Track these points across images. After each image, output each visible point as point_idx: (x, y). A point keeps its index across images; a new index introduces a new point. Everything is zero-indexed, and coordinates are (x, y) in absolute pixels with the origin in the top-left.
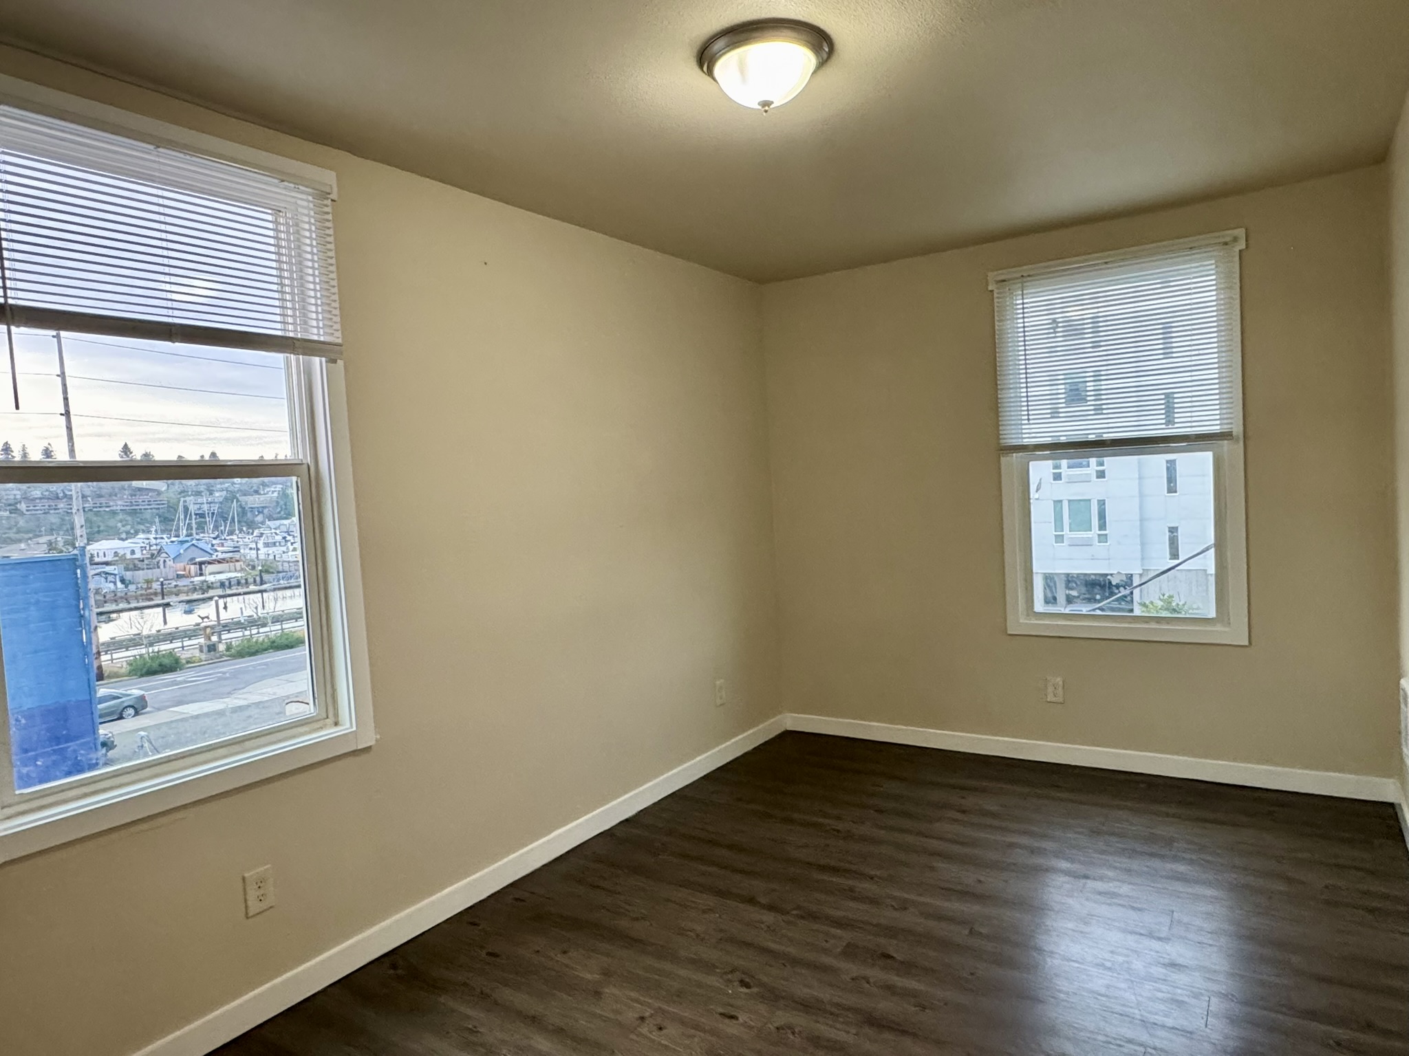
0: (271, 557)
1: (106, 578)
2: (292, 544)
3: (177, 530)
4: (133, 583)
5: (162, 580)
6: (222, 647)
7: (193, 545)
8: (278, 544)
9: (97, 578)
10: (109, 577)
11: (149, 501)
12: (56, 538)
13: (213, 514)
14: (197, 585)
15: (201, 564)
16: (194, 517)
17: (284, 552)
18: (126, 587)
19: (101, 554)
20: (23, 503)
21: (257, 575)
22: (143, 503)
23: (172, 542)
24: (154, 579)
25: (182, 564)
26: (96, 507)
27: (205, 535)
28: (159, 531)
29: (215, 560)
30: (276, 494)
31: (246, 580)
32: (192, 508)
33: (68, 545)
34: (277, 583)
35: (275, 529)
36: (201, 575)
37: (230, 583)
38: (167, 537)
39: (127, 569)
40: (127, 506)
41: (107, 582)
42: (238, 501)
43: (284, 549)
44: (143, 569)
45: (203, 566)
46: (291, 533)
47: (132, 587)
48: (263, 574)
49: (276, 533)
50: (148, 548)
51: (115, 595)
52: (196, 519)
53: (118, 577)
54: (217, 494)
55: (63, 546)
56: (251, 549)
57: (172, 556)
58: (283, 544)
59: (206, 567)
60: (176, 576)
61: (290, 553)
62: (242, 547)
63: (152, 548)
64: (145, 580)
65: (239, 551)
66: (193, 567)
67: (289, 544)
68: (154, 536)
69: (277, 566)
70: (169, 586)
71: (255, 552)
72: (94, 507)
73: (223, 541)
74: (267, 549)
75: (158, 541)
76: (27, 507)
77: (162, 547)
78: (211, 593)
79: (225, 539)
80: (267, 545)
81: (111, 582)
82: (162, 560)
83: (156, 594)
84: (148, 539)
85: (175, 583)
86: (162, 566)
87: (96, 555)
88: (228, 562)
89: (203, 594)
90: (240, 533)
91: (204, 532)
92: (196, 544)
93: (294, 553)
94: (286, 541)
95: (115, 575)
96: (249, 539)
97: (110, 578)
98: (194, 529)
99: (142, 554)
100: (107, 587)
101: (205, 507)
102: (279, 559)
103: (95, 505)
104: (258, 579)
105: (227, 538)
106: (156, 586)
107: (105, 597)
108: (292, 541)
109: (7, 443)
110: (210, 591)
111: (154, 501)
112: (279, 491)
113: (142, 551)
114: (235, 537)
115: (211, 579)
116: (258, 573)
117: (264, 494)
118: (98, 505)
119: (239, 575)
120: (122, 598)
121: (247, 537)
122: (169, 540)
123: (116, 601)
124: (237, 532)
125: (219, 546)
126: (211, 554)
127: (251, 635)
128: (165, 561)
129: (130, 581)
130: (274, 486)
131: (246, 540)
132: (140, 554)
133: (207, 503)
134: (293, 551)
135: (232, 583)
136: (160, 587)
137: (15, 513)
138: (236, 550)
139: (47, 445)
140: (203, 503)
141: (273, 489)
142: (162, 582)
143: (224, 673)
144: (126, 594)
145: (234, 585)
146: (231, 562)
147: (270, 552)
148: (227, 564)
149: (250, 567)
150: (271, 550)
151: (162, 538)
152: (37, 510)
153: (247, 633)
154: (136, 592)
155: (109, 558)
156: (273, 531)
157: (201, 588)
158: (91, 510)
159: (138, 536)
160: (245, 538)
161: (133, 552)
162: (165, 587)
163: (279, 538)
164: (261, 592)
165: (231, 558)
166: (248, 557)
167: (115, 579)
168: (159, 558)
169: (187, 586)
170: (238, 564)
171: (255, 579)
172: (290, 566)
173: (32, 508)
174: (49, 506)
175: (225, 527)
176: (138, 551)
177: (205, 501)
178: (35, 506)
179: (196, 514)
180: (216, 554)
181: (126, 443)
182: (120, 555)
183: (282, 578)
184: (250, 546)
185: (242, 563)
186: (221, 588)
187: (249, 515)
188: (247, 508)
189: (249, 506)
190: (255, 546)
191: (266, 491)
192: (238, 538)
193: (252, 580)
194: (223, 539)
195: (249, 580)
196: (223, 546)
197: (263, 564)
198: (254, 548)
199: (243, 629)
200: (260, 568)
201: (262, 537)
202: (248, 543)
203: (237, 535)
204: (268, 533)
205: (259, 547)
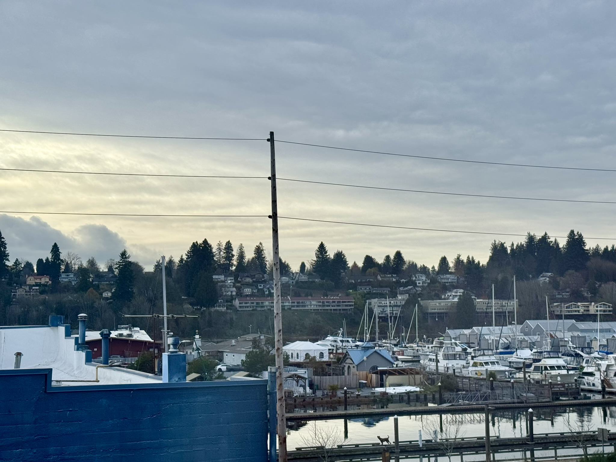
0: (451, 371)
1: (297, 382)
2: (473, 358)
3: (362, 333)
4: (320, 389)
5: (345, 388)
7: (376, 352)
8: (457, 356)
9: (290, 380)
10: (300, 381)
11: (338, 302)
12: (260, 337)
13: (395, 318)
14: (377, 396)
15: (383, 373)
16: (377, 320)
17: (464, 367)
18: (314, 392)
19: (295, 355)
20: (237, 300)
21: (435, 392)
22: (334, 304)
23: (357, 346)
24: (339, 387)
25: (365, 372)
26: (294, 306)
27: (386, 341)
28: (346, 333)
29: (395, 371)
30: (456, 300)
31: (425, 396)
32: (377, 311)
33: (269, 344)
34: (457, 404)
35: (455, 339)
36: (382, 386)
37: (409, 398)
38: (351, 340)
39: (316, 373)
40: (320, 306)
41: (298, 386)
42: (420, 306)
43: (464, 363)
44: (329, 375)
45: (384, 376)
46: (472, 345)
47: (319, 393)
48: (442, 391)
49: (456, 344)
50: (334, 352)
51: (304, 400)
52: (379, 322)
53: (307, 381)
54: (400, 297)
55: (265, 345)
56: (430, 360)
57: (356, 363)
58: (462, 357)
59: (387, 377)
60: (358, 384)
61: (471, 369)
62: (422, 357)
63: (338, 351)
64: (331, 387)
65: (419, 361)
66: (374, 376)
67: (469, 357)
68: (341, 339)
69: (457, 383)
70: (352, 395)
71: (434, 364)
72: (292, 306)
73: (403, 349)
74: (447, 361)
75: (344, 344)
76: (240, 303)
77: (347, 352)
78: (392, 407)
79: (405, 347)
80: (447, 357)
81: (301, 386)
82: (347, 366)
83: (339, 403)
84: (335, 341)
85: (357, 393)
86: (346, 373)
87: (290, 356)
88: (407, 374)
89: (382, 407)
90: (420, 340)
91: (385, 338)
92: (379, 351)
93: (474, 368)
94: (467, 354)
95: (305, 379)
96: (428, 347)
97: (301, 382)
98: (377, 334)
99: (329, 358)
100: (299, 391)
101: (388, 310)
102: (458, 374)
103: (293, 304)
104: (437, 396)
105: (407, 345)
106: (340, 394)
107: (295, 401)
108: (473, 355)
109: (229, 241)
110: (390, 405)
111: (343, 302)
112: (460, 296)
113: (330, 353)
114: (414, 345)
115: (391, 390)
116: (438, 389)
117: (444, 299)
118: (296, 304)
119: (418, 389)
120: (309, 403)
121: (427, 346)
122: (354, 344)
123: (304, 407)
124: (417, 339)
125: (399, 355)
126: (393, 364)
128: (349, 367)
129: (317, 386)
130: (455, 290)
131: (426, 349)
132: (328, 357)
133: (390, 306)
134: (473, 366)
135: (411, 398)
136: (343, 395)
137: (231, 309)
138: (416, 360)
139: (258, 244)
140: (387, 306)
141: (454, 294)
142: (346, 391)
144: (313, 399)
145: (413, 401)
146: (412, 374)
147: (450, 365)
148: (407, 376)
149: (430, 382)
150: (452, 363)
151: (348, 341)
152: (248, 307)
154: (322, 399)
155: (301, 359)
156: (453, 341)
157: (381, 401)
158: (290, 309)
159: (327, 338)
160: (425, 347)
161: (322, 355)
162: (348, 395)
164: (440, 412)
165: (411, 369)
166: (428, 369)
167: (305, 383)
168: (344, 364)
169: (369, 396)
170: (418, 377)
171: (434, 396)
172: (470, 384)
173: (244, 305)
174: (257, 303)
175: (406, 332)
176: (326, 354)
177: (388, 304)
178: (246, 303)
179: (379, 318)
180: (396, 363)
181: (322, 243)
182: (310, 358)
183: (463, 397)
184: (430, 357)
185: (422, 376)
186: (400, 402)
187: (430, 321)
188: (427, 313)
189: (430, 311)
190: (434, 357)
191: (446, 296)
192: (418, 346)
193: (431, 396)
194: (404, 346)
195: (428, 397)
196: (403, 355)
197: (443, 379)
198: (434, 359)
199: (421, 457)
200: (440, 384)
201: (442, 347)
202: (428, 353)
203: (418, 343)
204: (448, 344)
205: (438, 358)
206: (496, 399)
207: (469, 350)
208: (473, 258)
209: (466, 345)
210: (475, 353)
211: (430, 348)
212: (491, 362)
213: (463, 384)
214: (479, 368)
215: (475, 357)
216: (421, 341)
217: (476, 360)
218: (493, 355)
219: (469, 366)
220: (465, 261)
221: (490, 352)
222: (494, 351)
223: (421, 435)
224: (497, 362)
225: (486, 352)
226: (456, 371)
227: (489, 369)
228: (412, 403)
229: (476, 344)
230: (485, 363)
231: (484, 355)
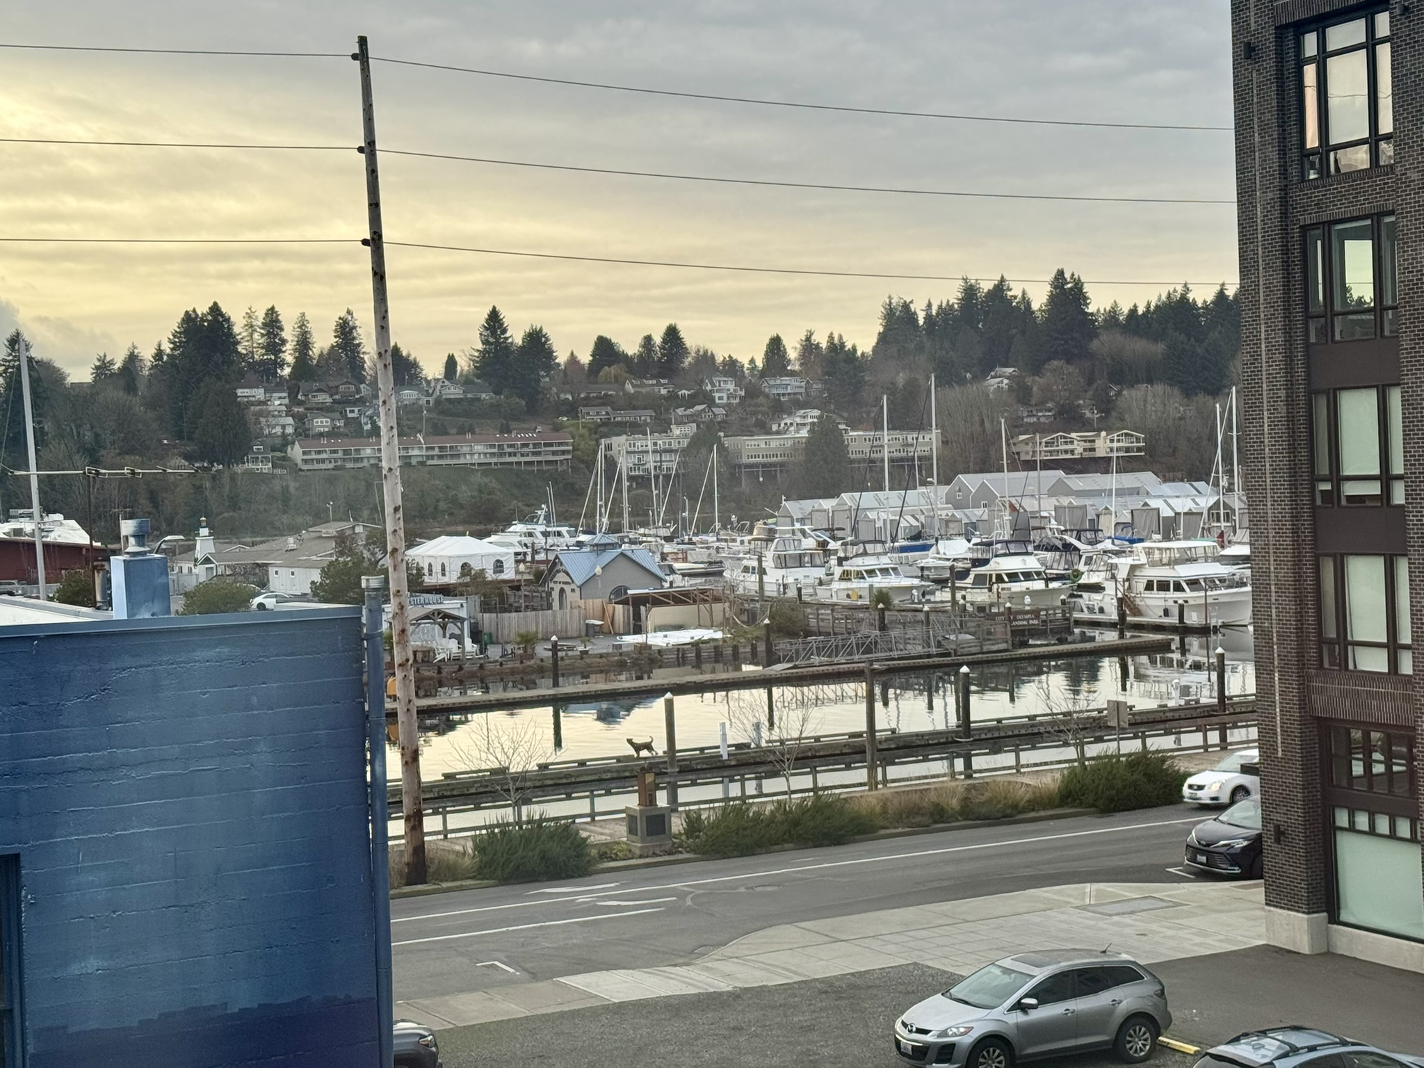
0: (792, 593)
1: (444, 628)
2: (840, 561)
3: (591, 515)
4: (498, 643)
5: (554, 638)
6: (677, 824)
7: (622, 554)
8: (807, 559)
9: (426, 625)
10: (450, 626)
11: (535, 445)
12: (353, 528)
13: (667, 477)
14: (628, 654)
15: (639, 601)
16: (626, 484)
17: (821, 583)
18: (483, 650)
19: (437, 568)
20: (297, 445)
21: (757, 638)
22: (526, 450)
23: (580, 544)
24: (540, 636)
25: (598, 602)
26: (432, 457)
27: (647, 531)
28: (554, 518)
29: (666, 595)
30: (804, 433)
31: (735, 648)
32: (625, 464)
33: (375, 543)
34: (804, 663)
35: (802, 521)
36: (638, 630)
37: (698, 655)
38: (568, 531)
39: (486, 607)
40: (492, 454)
41: (444, 636)
42: (722, 449)
43: (820, 573)
44: (518, 610)
45: (642, 608)
46: (839, 534)
47: (494, 652)
48: (772, 636)
49: (803, 532)
50: (529, 558)
51: (461, 669)
52: (630, 489)
53: (466, 623)
54: (676, 431)
55: (365, 546)
56: (746, 570)
57: (579, 582)
58: (818, 561)
59: (648, 611)
60: (583, 629)
61: (836, 585)
62: (727, 564)
63: (537, 557)
64: (521, 636)
65: (720, 574)
66: (619, 608)
67: (833, 561)
68: (542, 528)
69: (806, 617)
70: (570, 653)
71: (754, 578)
72: (428, 457)
73: (685, 547)
74: (783, 572)
75: (550, 540)
76: (304, 453)
77: (557, 557)
78: (660, 677)
79: (691, 543)
80: (783, 562)
81: (452, 636)
82: (557, 588)
83: (541, 671)
84: (530, 535)
85: (581, 648)
86: (556, 605)
87: (426, 571)
88: (695, 601)
89: (640, 678)
90: (724, 527)
91: (645, 524)
92: (629, 554)
93: (844, 585)
94: (828, 553)
95: (461, 620)
96: (742, 542)
97: (452, 628)
98: (626, 515)
99: (517, 572)
100: (446, 648)
101: (651, 461)
102: (808, 599)
103: (430, 453)
104: (761, 647)
105: (695, 539)
106: (542, 651)
107: (439, 672)
108: (841, 554)
109: (273, 308)
110: (657, 672)
111: (546, 445)
112: (813, 424)
113: (517, 562)
114: (711, 538)
115: (657, 640)
116: (764, 632)
117: (778, 433)
118: (436, 452)
119: (719, 635)
120: (472, 675)
121: (739, 539)
122: (574, 540)
123: (461, 682)
124: (717, 525)
125: (676, 560)
126: (661, 580)
127: (744, 797)
128: (562, 591)
129: (490, 635)
130: (802, 412)
131: (736, 546)
132: (513, 571)
133: (654, 452)
134: (841, 579)
135: (704, 654)
136: (550, 653)
137: (283, 467)
138: (714, 571)
139: (343, 314)
140: (648, 452)
141: (798, 420)
142: (555, 645)
143: (681, 895)
144: (481, 667)
145: (708, 660)
146: (705, 601)
147: (790, 580)
148: (695, 607)
149: (745, 618)
150: (794, 576)
151: (559, 534)
152: (323, 461)
153: (735, 790)
154: (501, 664)
155: (452, 578)
156: (798, 526)
157: (636, 663)
158: (423, 464)
159: (512, 529)
160: (734, 541)
161: (499, 566)
162: (560, 654)
163: (809, 543)
164: (766, 683)
165: (703, 592)
166: (741, 591)
167: (462, 630)
168: (551, 585)
169: (608, 654)
170: (717, 607)
171: (754, 648)
172: (834, 619)
173: (314, 456)
174: (346, 452)
175: (693, 510)
176: (509, 564)
177: (650, 448)
178: (319, 452)
179: (631, 478)
180: (669, 578)
181: (494, 308)
182: (473, 572)
183: (818, 648)
184: (745, 563)
185: (727, 604)
186: (679, 666)
187: (745, 485)
188: (740, 466)
189: (745, 460)
190: (755, 564)
191: (782, 425)
192: (718, 540)
193: (748, 649)
194: (686, 541)
195: (741, 650)
196: (685, 560)
197: (774, 609)
198: (754, 568)
199: (726, 780)
200: (767, 621)
201: (772, 541)
202: (741, 555)
203: (718, 534)
204: (787, 532)
205: (764, 565)
206: (891, 650)
207: (832, 545)
208: (841, 337)
209: (827, 533)
210: (845, 551)
211: (746, 544)
212: (881, 570)
213: (818, 618)
214: (855, 584)
215: (846, 559)
216: (726, 529)
217: (847, 566)
218: (885, 553)
219: (832, 580)
220: (824, 345)
221: (879, 548)
222: (887, 545)
223: (724, 735)
224: (894, 569)
225: (870, 547)
226: (803, 591)
227: (877, 585)
228: (705, 667)
229: (848, 530)
230: (866, 571)
231: (865, 554)
